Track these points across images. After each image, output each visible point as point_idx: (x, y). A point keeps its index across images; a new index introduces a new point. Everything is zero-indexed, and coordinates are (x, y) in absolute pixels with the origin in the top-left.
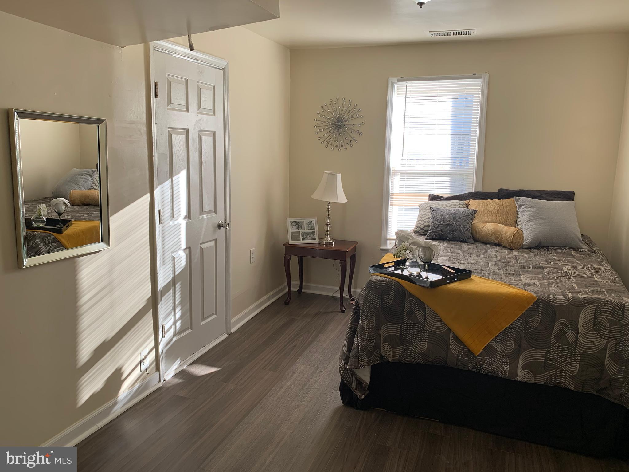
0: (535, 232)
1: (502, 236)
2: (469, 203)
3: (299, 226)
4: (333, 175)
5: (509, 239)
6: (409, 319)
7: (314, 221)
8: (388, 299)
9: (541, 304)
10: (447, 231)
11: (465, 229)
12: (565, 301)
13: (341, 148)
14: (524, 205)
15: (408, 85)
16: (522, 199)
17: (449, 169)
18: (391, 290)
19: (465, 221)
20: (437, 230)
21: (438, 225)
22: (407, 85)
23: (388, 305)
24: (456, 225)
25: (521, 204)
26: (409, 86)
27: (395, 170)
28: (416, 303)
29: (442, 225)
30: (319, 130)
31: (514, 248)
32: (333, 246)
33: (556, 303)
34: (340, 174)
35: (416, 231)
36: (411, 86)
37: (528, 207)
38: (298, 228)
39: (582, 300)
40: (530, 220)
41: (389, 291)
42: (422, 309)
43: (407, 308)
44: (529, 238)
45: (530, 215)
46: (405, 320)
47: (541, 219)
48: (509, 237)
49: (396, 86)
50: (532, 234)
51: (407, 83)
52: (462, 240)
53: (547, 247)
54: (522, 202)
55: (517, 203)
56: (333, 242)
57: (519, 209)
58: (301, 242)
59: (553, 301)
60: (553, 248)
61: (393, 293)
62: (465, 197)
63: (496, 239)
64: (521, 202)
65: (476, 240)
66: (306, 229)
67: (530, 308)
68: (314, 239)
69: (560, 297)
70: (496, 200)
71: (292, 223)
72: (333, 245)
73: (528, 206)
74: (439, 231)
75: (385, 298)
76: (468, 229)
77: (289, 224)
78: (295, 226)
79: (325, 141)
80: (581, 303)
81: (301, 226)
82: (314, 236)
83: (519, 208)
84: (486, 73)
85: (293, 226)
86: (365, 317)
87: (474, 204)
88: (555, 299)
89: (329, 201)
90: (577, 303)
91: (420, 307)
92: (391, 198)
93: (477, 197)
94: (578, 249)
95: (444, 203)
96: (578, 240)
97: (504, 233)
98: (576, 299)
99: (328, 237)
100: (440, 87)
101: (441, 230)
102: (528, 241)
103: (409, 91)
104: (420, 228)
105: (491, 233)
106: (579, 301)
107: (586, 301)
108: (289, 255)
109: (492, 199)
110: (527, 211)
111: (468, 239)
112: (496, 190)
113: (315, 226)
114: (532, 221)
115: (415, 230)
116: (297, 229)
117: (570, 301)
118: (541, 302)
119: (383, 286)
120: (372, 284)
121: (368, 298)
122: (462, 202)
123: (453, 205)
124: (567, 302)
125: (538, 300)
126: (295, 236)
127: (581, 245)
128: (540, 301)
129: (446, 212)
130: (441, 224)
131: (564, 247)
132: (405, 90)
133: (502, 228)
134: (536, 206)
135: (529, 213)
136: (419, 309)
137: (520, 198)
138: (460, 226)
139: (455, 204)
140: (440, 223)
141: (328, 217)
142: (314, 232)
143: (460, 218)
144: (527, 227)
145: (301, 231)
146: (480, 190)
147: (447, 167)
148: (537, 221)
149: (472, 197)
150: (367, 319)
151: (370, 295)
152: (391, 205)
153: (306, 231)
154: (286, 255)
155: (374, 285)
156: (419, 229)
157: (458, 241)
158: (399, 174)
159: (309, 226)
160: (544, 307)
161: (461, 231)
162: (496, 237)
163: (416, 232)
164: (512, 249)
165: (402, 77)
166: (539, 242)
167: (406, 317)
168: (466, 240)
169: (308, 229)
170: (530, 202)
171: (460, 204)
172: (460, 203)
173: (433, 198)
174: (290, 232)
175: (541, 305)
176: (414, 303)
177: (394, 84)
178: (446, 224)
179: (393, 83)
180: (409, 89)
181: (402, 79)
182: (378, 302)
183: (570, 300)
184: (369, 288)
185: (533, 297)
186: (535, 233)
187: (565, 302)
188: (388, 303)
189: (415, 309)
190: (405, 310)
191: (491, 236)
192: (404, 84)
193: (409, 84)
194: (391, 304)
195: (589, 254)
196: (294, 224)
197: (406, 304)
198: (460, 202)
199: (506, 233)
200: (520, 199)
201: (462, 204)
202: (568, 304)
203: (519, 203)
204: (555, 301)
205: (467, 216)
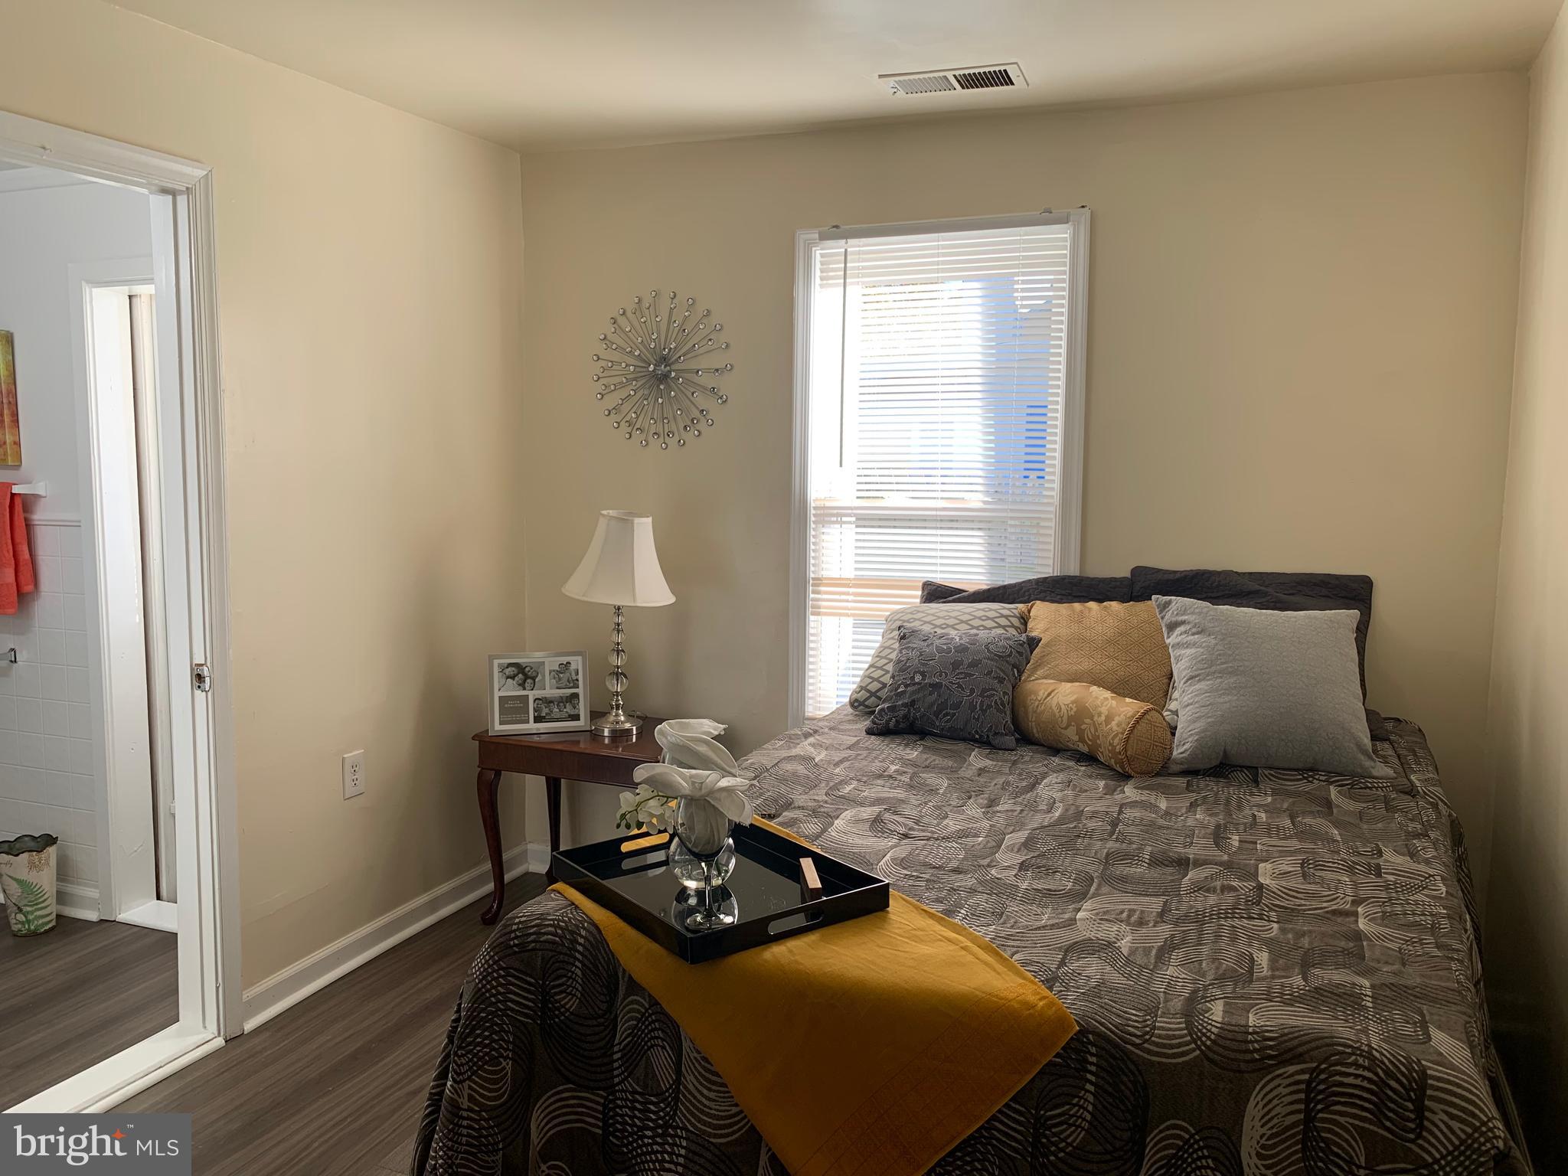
0: (1208, 717)
1: (1096, 730)
2: (1029, 611)
3: (526, 677)
4: (625, 524)
5: (1116, 741)
6: (629, 1076)
7: (577, 662)
8: (561, 992)
9: (1093, 1050)
10: (932, 704)
11: (987, 702)
12: (1187, 1044)
13: (667, 439)
14: (1183, 623)
15: (849, 250)
16: (1178, 602)
17: (980, 505)
18: (571, 960)
19: (990, 673)
20: (900, 703)
21: (907, 686)
22: (846, 250)
23: (563, 1018)
24: (960, 686)
25: (1174, 619)
26: (853, 253)
27: (824, 508)
28: (650, 1015)
29: (916, 687)
30: (603, 387)
31: (1133, 774)
32: (634, 740)
33: (1149, 1052)
34: (650, 519)
35: (856, 700)
36: (859, 253)
37: (1194, 630)
38: (522, 685)
39: (1256, 1041)
40: (1196, 677)
41: (568, 963)
42: (668, 1039)
43: (623, 1033)
44: (1190, 739)
45: (1196, 657)
46: (618, 1076)
47: (1230, 673)
48: (1117, 735)
49: (817, 253)
50: (1200, 725)
51: (846, 243)
52: (977, 736)
53: (1253, 770)
54: (1177, 614)
55: (1162, 618)
56: (634, 728)
57: (1168, 637)
58: (532, 726)
59: (1138, 1041)
60: (1272, 772)
61: (579, 973)
62: (1025, 592)
63: (1082, 740)
64: (1173, 613)
65: (1025, 739)
66: (551, 689)
67: (1050, 1064)
68: (576, 718)
69: (1169, 1024)
70: (1112, 603)
71: (502, 670)
72: (634, 736)
73: (1194, 627)
74: (905, 705)
75: (554, 987)
76: (996, 703)
77: (496, 670)
78: (513, 677)
79: (625, 420)
80: (1248, 1057)
81: (534, 679)
82: (575, 708)
83: (1168, 633)
84: (1083, 207)
85: (508, 677)
86: (467, 1063)
87: (1045, 617)
88: (1147, 1033)
89: (619, 604)
90: (1232, 1055)
91: (663, 1031)
92: (814, 592)
93: (1064, 592)
94: (1354, 780)
95: (954, 610)
96: (1355, 749)
97: (1103, 718)
98: (1230, 1036)
99: (620, 711)
100: (944, 255)
101: (913, 703)
102: (1185, 747)
103: (853, 268)
104: (868, 691)
105: (1066, 717)
106: (1243, 1047)
107: (1271, 1048)
108: (492, 770)
109: (1100, 601)
110: (1188, 645)
111: (996, 734)
112: (1123, 571)
113: (580, 677)
114: (1204, 679)
115: (855, 696)
116: (521, 688)
117: (1208, 1043)
118: (1093, 1044)
119: (545, 941)
120: (513, 935)
121: (488, 991)
122: (1009, 609)
123: (980, 618)
124: (1194, 1050)
125: (1083, 1031)
126: (513, 709)
127: (1368, 763)
128: (1090, 1036)
129: (938, 642)
130: (914, 684)
131: (1309, 771)
132: (843, 265)
133: (1101, 699)
134: (1217, 629)
135: (1193, 651)
136: (663, 1040)
137: (1171, 599)
138: (972, 691)
139: (986, 614)
140: (913, 678)
141: (618, 652)
142: (576, 696)
143: (974, 664)
144: (1186, 698)
145: (532, 695)
146: (1073, 570)
147: (976, 500)
148: (1219, 680)
149: (1045, 591)
150: (473, 1074)
151: (500, 976)
152: (813, 614)
153: (550, 691)
154: (483, 769)
155: (516, 937)
156: (864, 694)
157: (964, 740)
158: (853, 519)
159: (560, 679)
160: (1104, 1064)
161: (973, 708)
162: (1080, 733)
163: (856, 704)
164: (1125, 777)
165: (834, 227)
166: (1221, 753)
167: (620, 1067)
168: (990, 737)
169: (558, 688)
170: (1200, 613)
171: (1002, 616)
172: (1001, 611)
173: (936, 593)
174: (497, 694)
175: (1092, 1055)
176: (643, 1015)
177: (814, 249)
178: (930, 684)
179: (809, 244)
180: (853, 261)
181: (836, 232)
182: (531, 1004)
183: (1209, 1038)
184: (497, 950)
185: (1061, 1021)
186: (1210, 720)
187: (1187, 1048)
188: (563, 1010)
189: (649, 1040)
190: (616, 1042)
191: (1066, 728)
192: (836, 247)
193: (855, 245)
194: (572, 1013)
195: (1387, 801)
196: (510, 671)
197: (619, 1019)
198: (1005, 608)
199: (1109, 719)
200: (1169, 602)
201: (1006, 617)
202: (1195, 1057)
203: (1169, 617)
204: (1146, 1041)
205: (1000, 657)
